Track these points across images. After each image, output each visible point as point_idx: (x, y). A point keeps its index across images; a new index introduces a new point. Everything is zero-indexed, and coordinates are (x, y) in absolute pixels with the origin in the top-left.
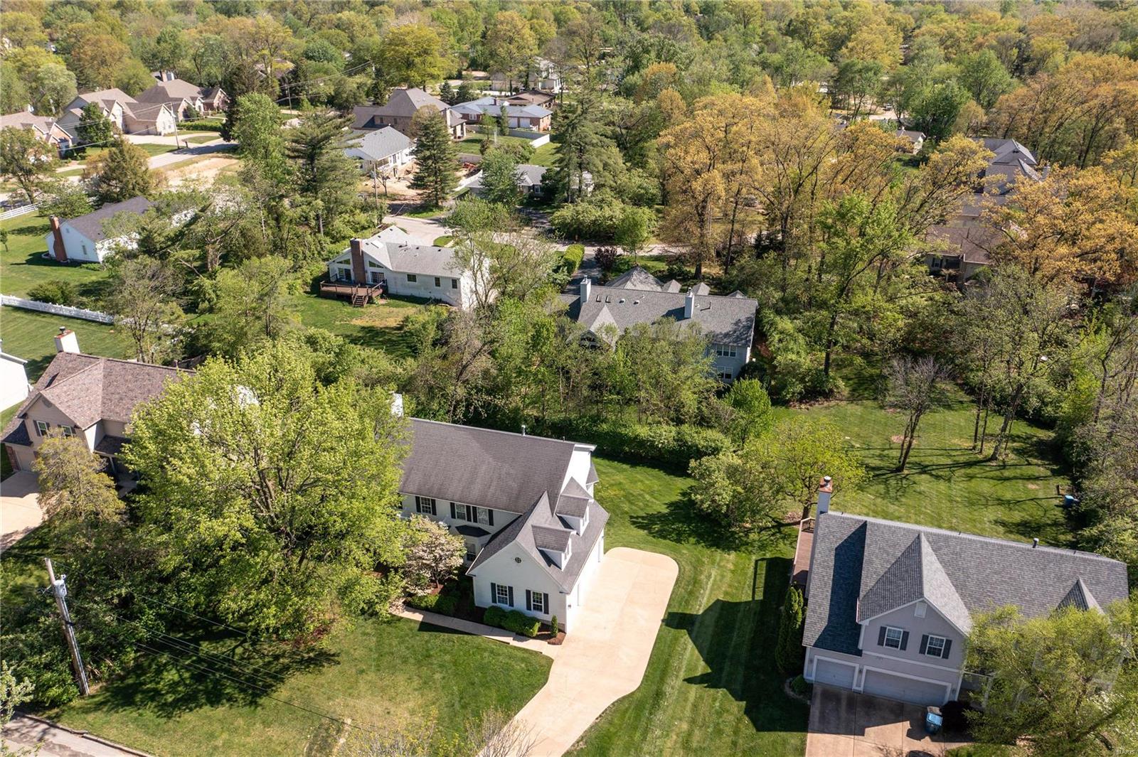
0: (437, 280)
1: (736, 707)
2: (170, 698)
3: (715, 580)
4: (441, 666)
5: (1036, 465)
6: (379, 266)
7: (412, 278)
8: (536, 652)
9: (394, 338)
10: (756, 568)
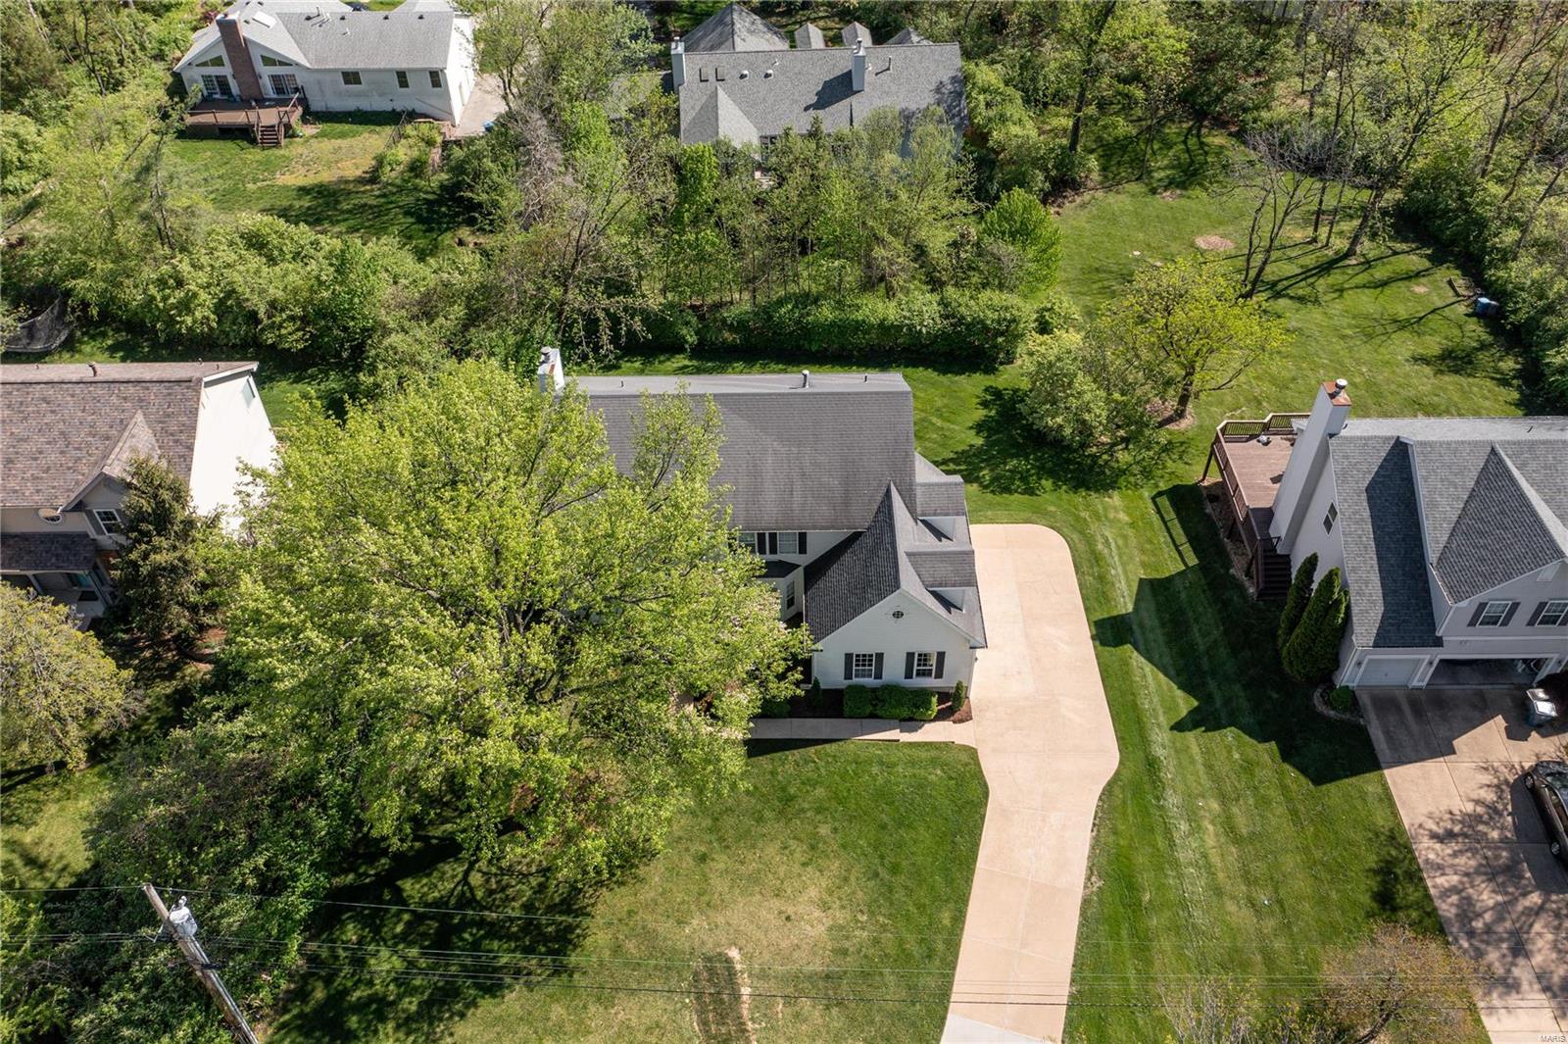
0: (402, 77)
1: (1266, 753)
2: (411, 1004)
3: (1118, 547)
4: (818, 811)
5: (1403, 252)
6: (282, 63)
7: (351, 77)
8: (946, 743)
9: (372, 202)
10: (1159, 512)
